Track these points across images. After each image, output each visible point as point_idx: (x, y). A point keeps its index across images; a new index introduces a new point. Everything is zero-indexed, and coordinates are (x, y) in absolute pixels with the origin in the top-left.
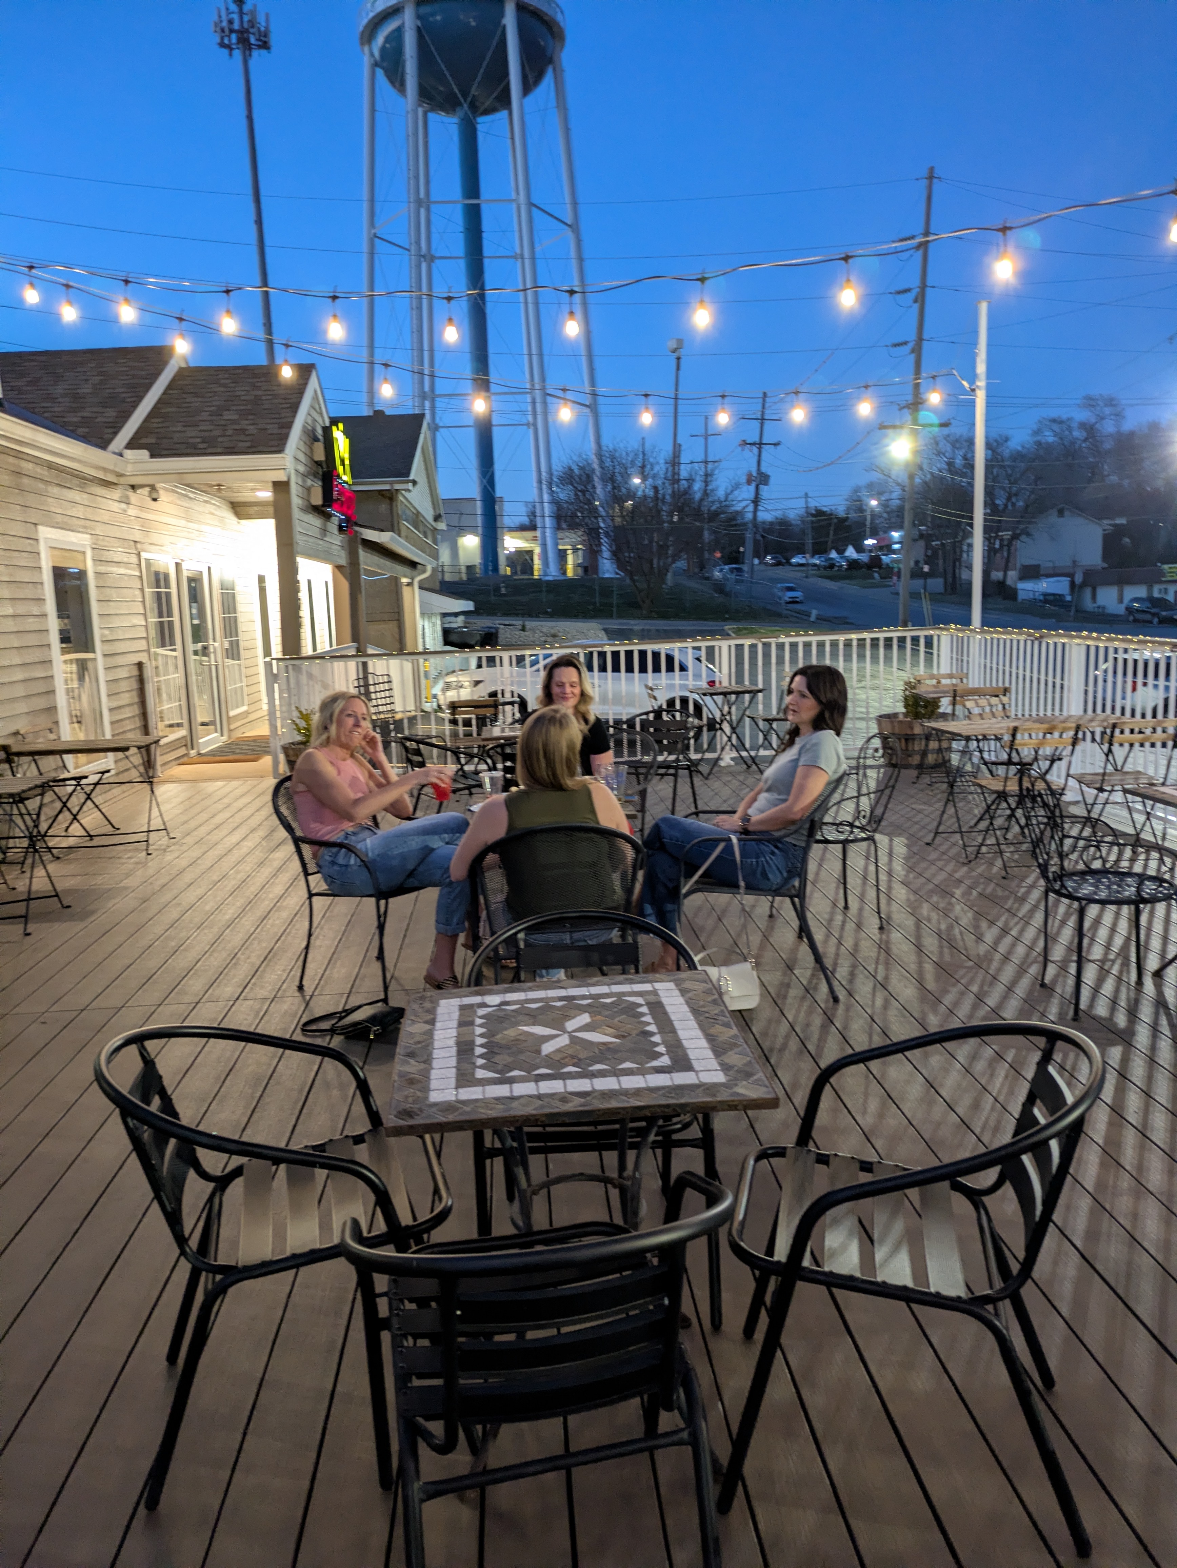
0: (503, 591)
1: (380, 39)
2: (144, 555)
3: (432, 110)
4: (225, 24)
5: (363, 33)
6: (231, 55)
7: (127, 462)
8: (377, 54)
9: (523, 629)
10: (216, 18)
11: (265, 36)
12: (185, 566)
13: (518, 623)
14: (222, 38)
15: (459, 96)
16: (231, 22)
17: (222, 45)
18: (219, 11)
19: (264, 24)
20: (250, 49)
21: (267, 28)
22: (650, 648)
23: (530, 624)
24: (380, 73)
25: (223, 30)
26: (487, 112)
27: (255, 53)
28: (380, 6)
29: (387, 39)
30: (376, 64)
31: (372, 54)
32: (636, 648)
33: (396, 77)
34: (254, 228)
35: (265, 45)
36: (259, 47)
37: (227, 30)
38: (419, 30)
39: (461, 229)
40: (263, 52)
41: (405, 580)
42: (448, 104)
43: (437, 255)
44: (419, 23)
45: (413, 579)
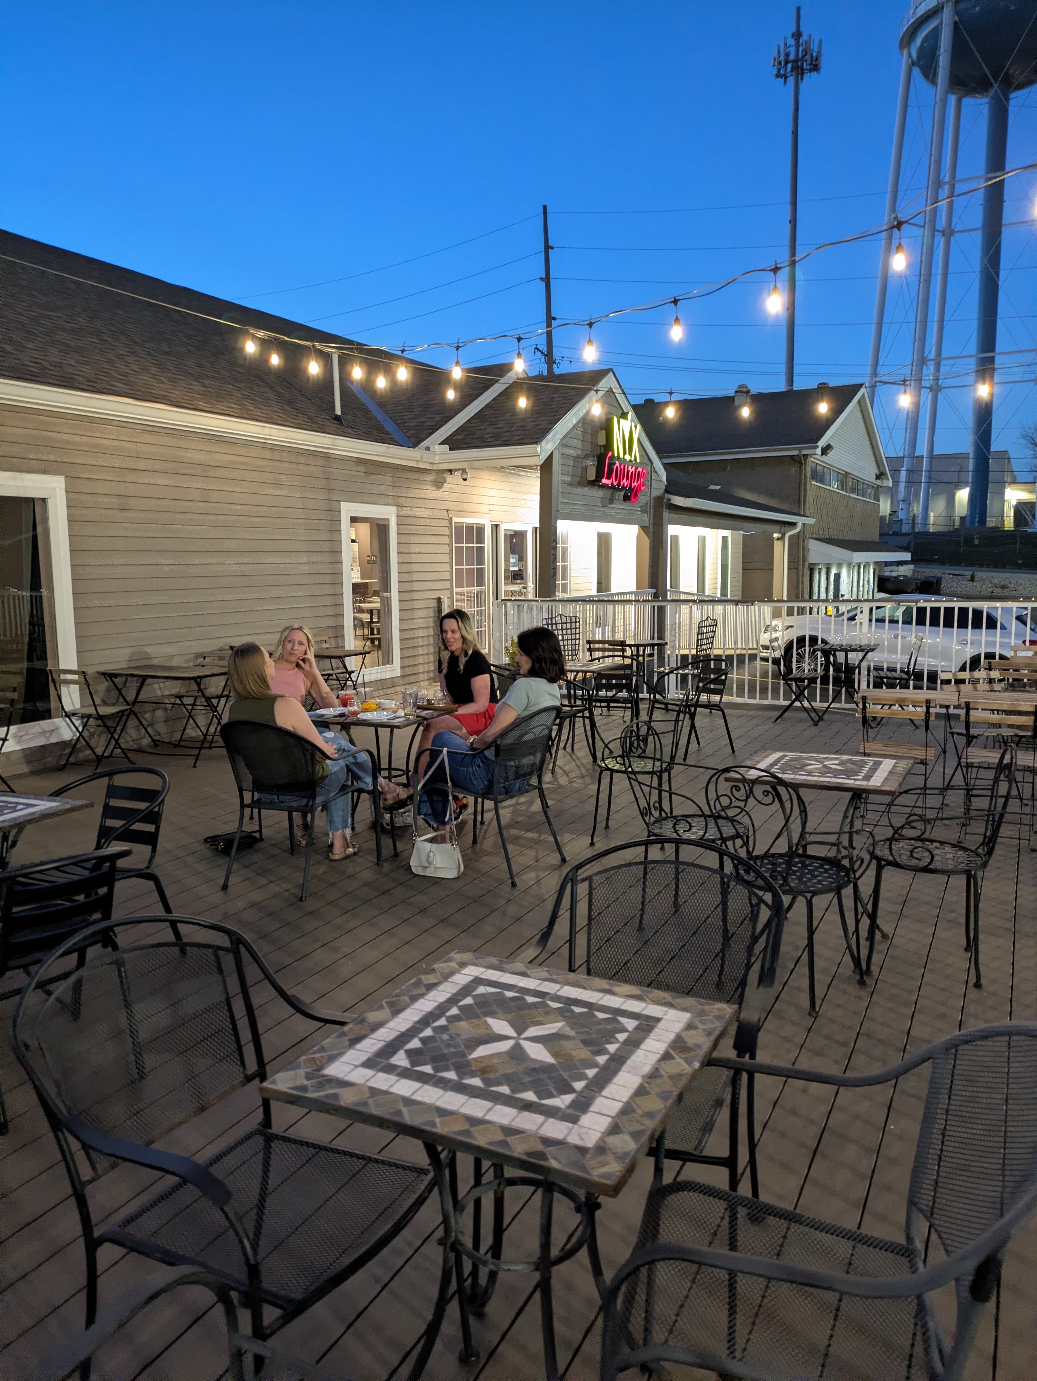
0: (976, 542)
1: (919, 41)
2: (454, 520)
3: (966, 95)
4: (782, 58)
5: (902, 40)
6: (785, 82)
7: (435, 453)
8: (914, 55)
9: (972, 579)
10: (776, 55)
11: (817, 59)
12: (503, 527)
13: (968, 573)
14: (779, 70)
15: (991, 78)
16: (787, 55)
17: (778, 75)
18: (779, 47)
19: (816, 49)
20: (802, 74)
21: (819, 52)
22: (985, 606)
23: (979, 575)
24: (916, 71)
25: (780, 63)
26: (1020, 87)
27: (806, 76)
28: (921, 11)
29: (925, 40)
30: (913, 64)
31: (910, 55)
32: (957, 605)
33: (930, 73)
34: (788, 227)
35: (815, 68)
36: (810, 70)
37: (783, 63)
38: (956, 24)
39: (981, 202)
40: (814, 74)
41: (775, 535)
42: (980, 86)
43: (956, 229)
44: (957, 19)
45: (784, 535)
